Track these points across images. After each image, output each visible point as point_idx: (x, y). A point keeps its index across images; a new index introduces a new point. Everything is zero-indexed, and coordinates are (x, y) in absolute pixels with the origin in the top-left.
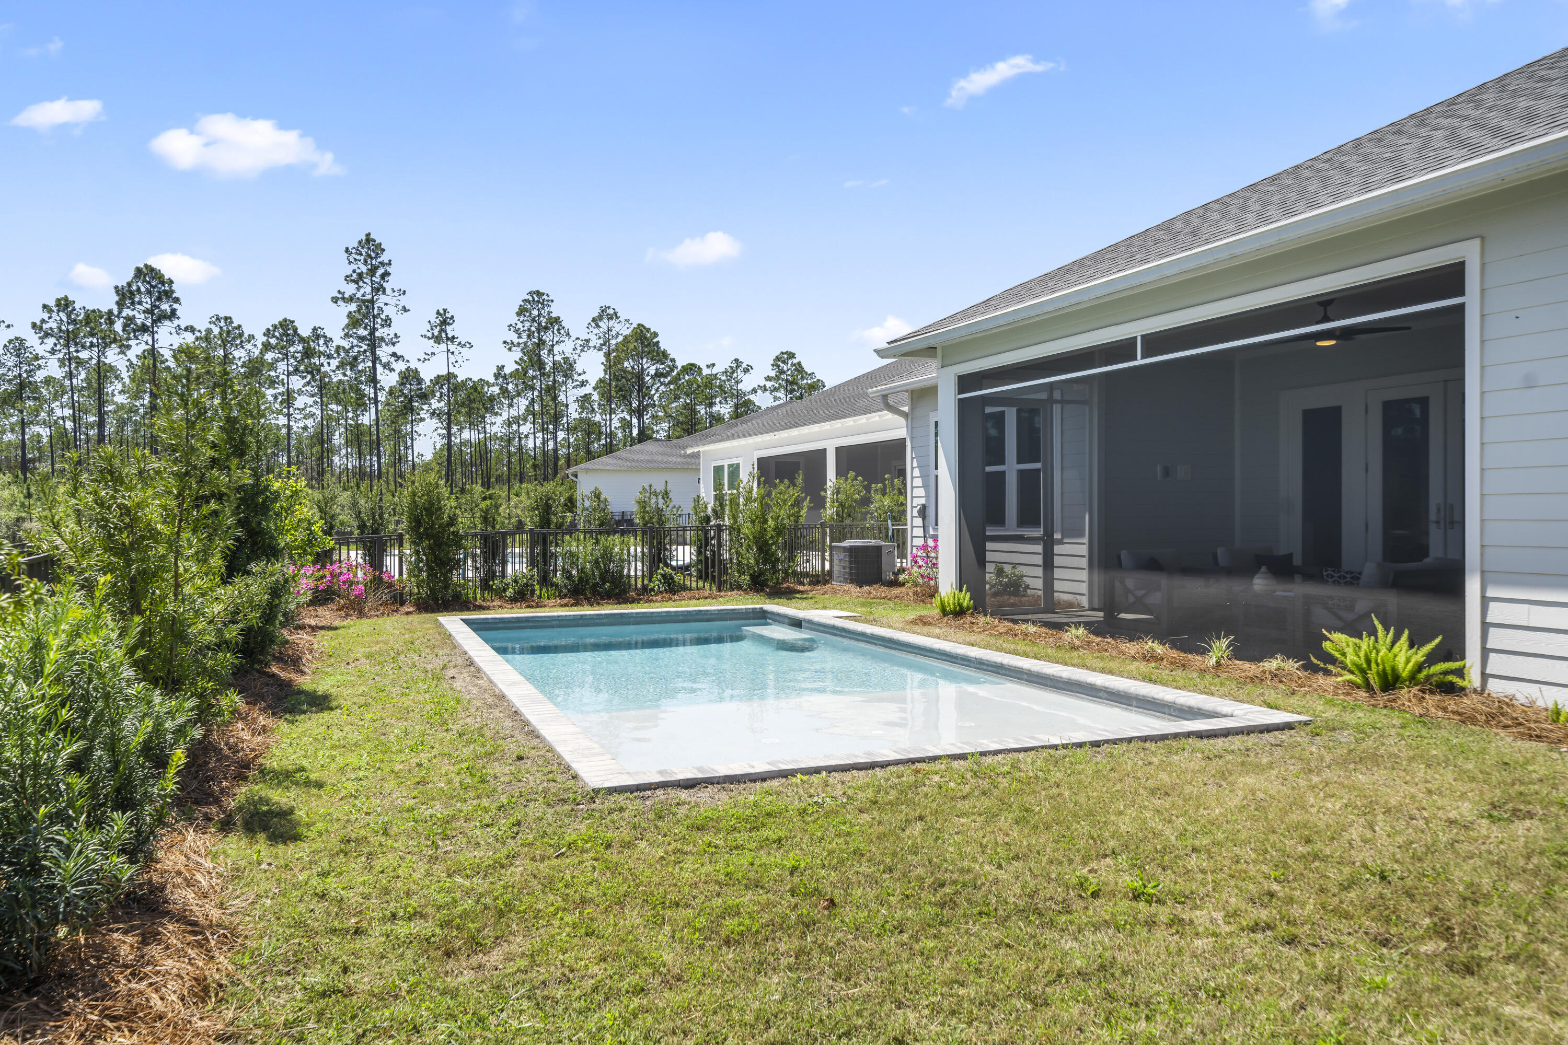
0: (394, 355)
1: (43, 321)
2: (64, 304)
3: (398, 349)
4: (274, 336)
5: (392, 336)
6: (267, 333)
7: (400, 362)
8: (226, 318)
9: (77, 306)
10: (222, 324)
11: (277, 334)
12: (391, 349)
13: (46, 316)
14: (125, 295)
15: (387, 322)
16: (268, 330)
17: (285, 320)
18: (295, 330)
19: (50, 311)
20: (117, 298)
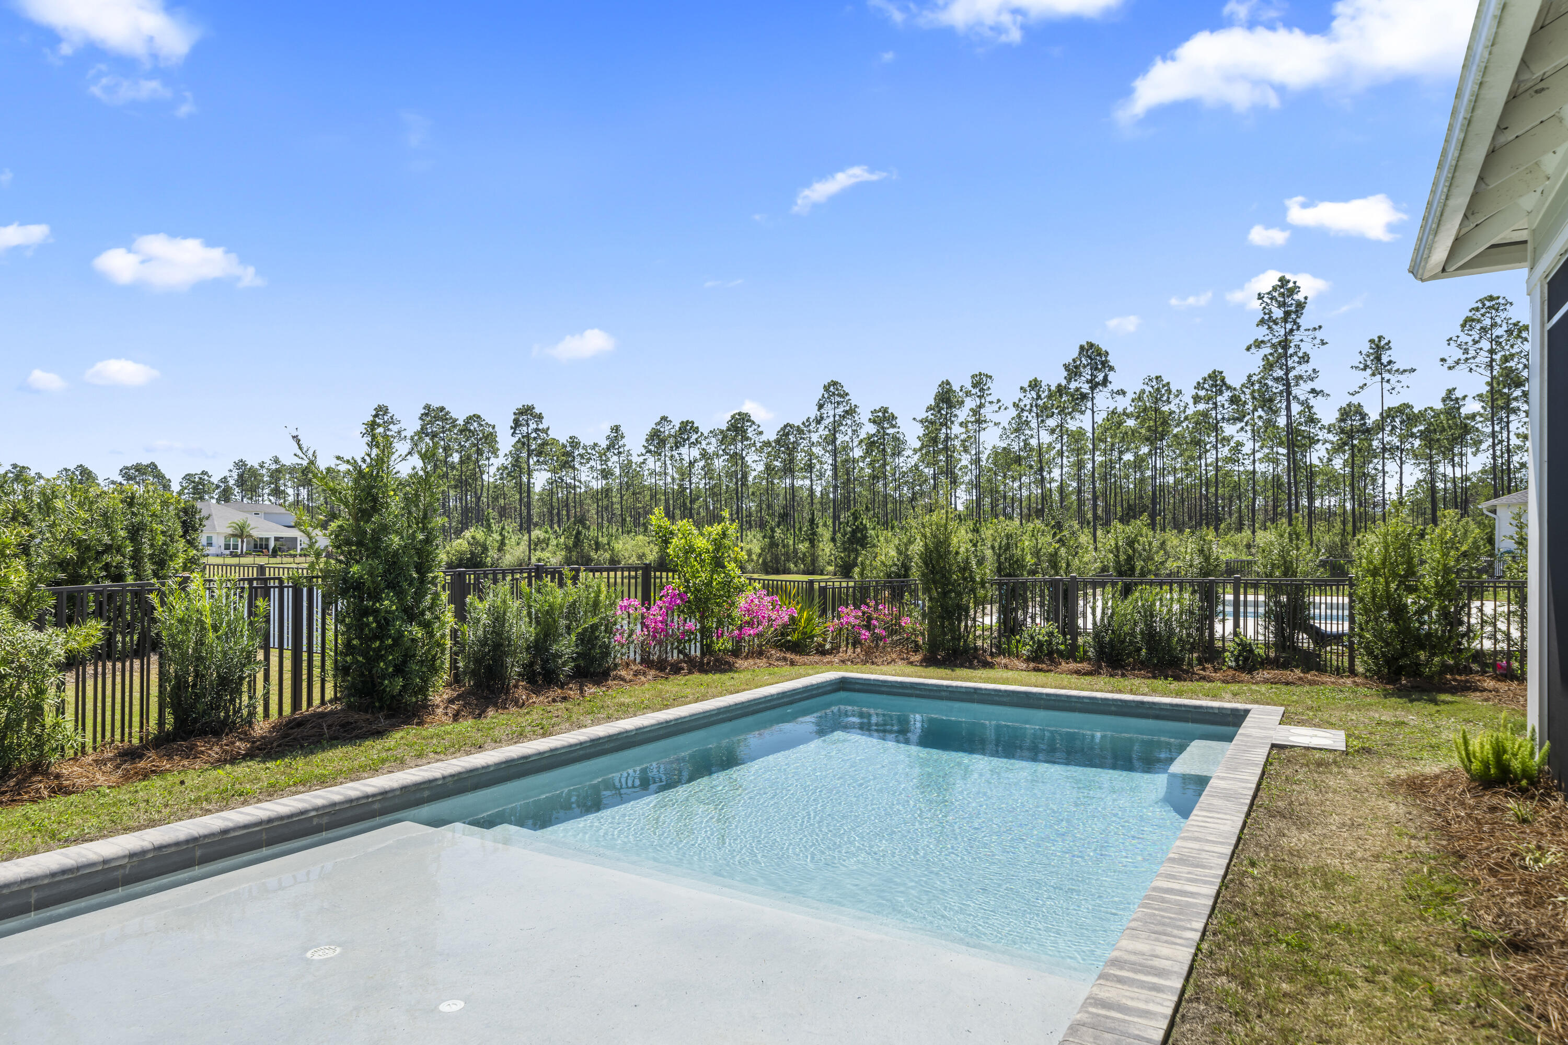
0: (1313, 391)
1: (1020, 400)
2: (1035, 385)
3: (1317, 385)
4: (1203, 388)
5: (1310, 372)
6: (1199, 386)
7: (1319, 397)
8: (1157, 378)
9: (1043, 384)
10: (1154, 383)
11: (1206, 386)
12: (1310, 385)
13: (1022, 395)
14: (1073, 371)
15: (1305, 359)
16: (1198, 383)
17: (1214, 372)
18: (1223, 380)
19: (1025, 391)
20: (1065, 374)
